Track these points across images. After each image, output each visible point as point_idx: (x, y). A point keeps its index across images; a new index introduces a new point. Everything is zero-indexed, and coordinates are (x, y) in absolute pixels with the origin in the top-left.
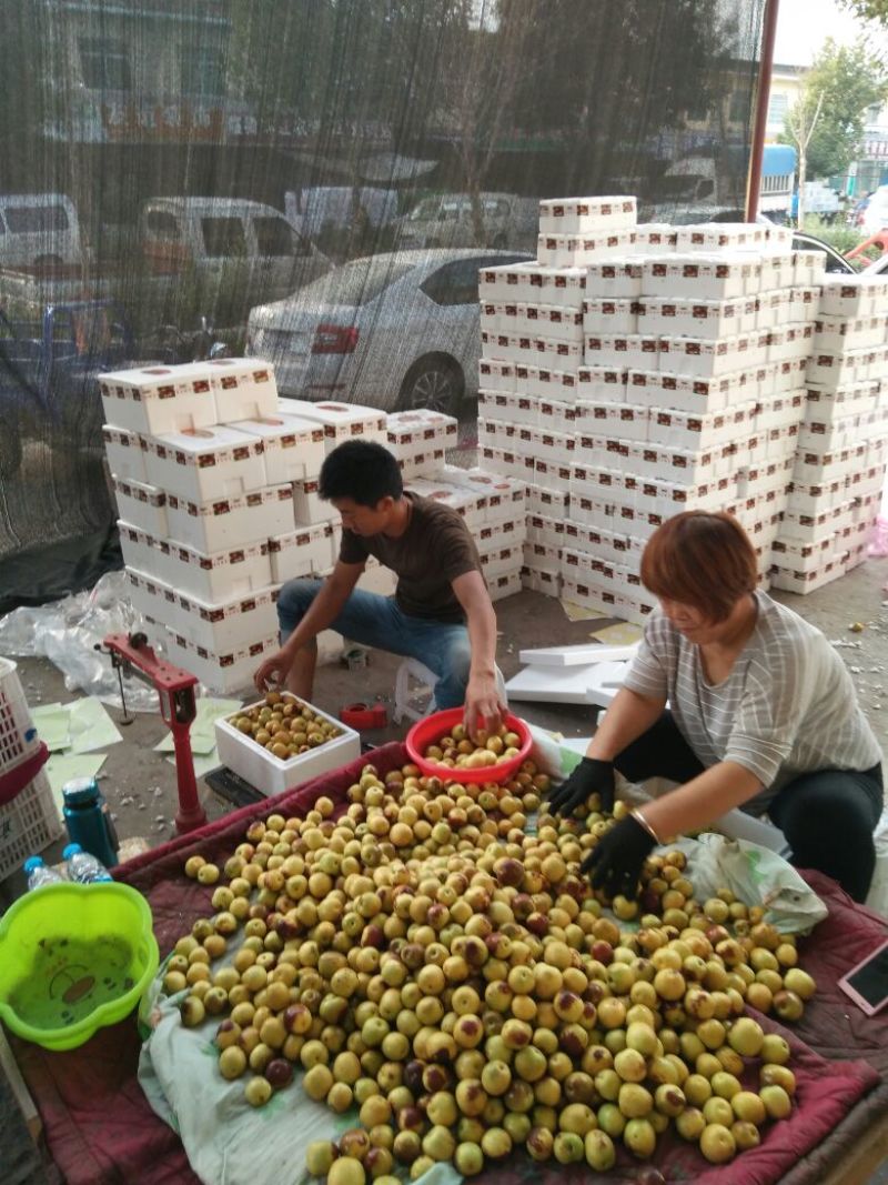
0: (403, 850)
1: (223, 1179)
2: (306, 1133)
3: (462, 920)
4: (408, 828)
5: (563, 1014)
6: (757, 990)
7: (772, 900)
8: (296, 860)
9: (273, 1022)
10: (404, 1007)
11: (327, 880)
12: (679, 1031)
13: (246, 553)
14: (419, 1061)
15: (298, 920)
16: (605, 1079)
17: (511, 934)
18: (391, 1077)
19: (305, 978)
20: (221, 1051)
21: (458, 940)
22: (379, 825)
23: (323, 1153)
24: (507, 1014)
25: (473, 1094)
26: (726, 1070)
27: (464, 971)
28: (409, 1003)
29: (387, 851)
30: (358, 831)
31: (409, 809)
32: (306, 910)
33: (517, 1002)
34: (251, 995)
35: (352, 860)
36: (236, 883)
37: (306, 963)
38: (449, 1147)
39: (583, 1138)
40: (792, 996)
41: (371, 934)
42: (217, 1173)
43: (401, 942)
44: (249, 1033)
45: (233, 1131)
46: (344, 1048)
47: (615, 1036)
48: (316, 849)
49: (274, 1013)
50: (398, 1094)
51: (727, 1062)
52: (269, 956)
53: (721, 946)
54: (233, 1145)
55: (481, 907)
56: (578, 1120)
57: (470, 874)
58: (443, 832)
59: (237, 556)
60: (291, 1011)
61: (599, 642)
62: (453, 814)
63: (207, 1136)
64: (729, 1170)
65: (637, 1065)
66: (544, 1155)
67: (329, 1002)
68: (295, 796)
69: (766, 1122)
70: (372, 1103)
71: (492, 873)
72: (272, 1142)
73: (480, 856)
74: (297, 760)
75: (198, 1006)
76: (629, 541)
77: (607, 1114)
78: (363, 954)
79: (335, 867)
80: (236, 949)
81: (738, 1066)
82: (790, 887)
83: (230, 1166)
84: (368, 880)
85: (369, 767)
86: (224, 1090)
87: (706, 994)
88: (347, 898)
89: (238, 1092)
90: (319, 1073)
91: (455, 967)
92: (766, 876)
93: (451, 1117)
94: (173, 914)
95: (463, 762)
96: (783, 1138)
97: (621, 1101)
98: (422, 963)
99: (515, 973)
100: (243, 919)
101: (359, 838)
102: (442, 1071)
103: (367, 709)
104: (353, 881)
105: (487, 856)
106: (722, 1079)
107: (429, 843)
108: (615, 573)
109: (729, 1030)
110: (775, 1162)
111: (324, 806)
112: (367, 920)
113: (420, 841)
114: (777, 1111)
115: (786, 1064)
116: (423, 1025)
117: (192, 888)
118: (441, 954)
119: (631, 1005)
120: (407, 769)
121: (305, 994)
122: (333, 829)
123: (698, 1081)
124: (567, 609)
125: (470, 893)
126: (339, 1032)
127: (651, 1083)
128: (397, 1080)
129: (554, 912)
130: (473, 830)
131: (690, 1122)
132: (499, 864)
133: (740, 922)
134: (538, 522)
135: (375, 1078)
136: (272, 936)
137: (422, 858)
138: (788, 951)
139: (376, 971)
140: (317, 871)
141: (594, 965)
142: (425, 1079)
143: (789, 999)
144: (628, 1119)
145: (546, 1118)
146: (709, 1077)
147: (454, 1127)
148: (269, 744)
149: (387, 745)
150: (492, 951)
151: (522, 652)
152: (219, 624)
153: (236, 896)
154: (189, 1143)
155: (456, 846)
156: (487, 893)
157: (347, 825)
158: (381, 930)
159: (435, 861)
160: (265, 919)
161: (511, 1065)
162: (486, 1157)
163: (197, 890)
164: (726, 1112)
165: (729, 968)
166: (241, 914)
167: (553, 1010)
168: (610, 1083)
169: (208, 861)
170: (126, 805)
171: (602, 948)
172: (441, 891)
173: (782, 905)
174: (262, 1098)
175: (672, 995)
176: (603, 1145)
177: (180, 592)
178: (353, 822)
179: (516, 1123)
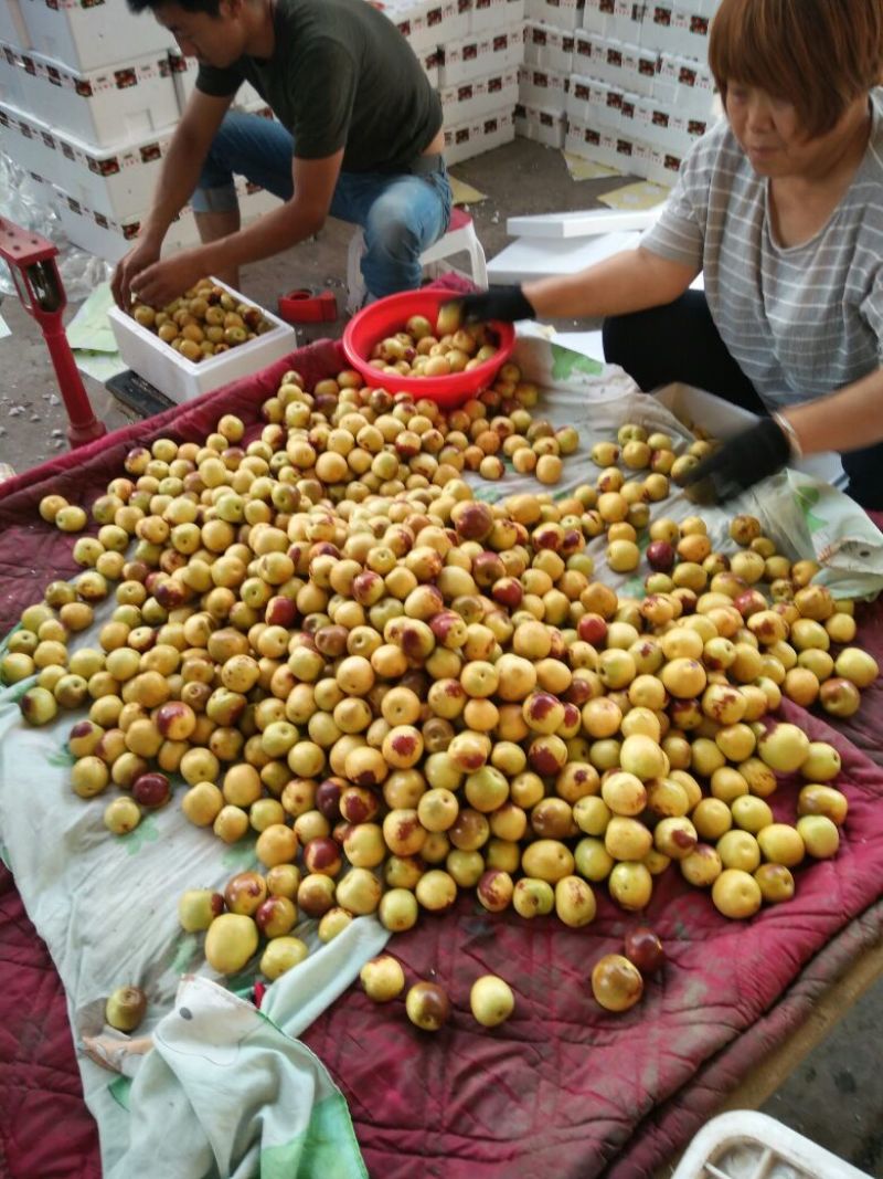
0: (332, 489)
1: (69, 935)
2: (182, 872)
3: (401, 593)
4: (340, 459)
5: (535, 724)
6: (801, 679)
7: (831, 555)
8: (185, 502)
9: (143, 725)
10: (318, 709)
11: (226, 531)
12: (691, 736)
13: (138, 73)
14: (335, 781)
15: (185, 585)
16: (587, 810)
17: (468, 613)
18: (299, 800)
19: (189, 664)
20: (76, 759)
21: (391, 624)
22: (301, 454)
23: (199, 908)
24: (458, 725)
25: (405, 830)
26: (752, 792)
27: (400, 665)
28: (326, 705)
29: (310, 491)
30: (274, 462)
31: (342, 433)
32: (195, 573)
33: (471, 710)
34: (118, 687)
35: (260, 504)
36: (106, 531)
37: (194, 643)
38: (372, 898)
39: (553, 885)
40: (845, 685)
41: (279, 609)
42: (63, 927)
43: (319, 618)
44: (111, 737)
45: (89, 866)
46: (240, 758)
47: (604, 749)
48: (214, 487)
49: (147, 711)
50: (309, 821)
51: (754, 781)
52: (144, 633)
53: (756, 620)
54: (87, 886)
55: (429, 577)
56: (548, 864)
57: (417, 527)
58: (386, 464)
59: (125, 78)
60: (167, 711)
61: (608, 207)
62: (402, 440)
63: (51, 873)
64: (752, 932)
65: (635, 797)
66: (500, 907)
67: (221, 699)
68: (189, 414)
69: (805, 865)
70: (274, 836)
71: (449, 523)
72: (138, 884)
73: (436, 497)
74: (212, 363)
75: (44, 701)
76: (660, 61)
77: (588, 853)
78: (266, 634)
79: (238, 512)
80: (105, 619)
81: (769, 785)
82: (859, 539)
83: (82, 916)
84: (279, 533)
85: (291, 374)
86: (80, 812)
87: (732, 692)
88: (252, 555)
89: (97, 815)
90: (202, 795)
91: (388, 662)
92: (825, 523)
93: (377, 856)
94: (23, 571)
95: (420, 366)
96: (828, 893)
97: (609, 839)
98: (345, 653)
99: (471, 672)
100: (115, 580)
101: (274, 473)
102: (365, 799)
103: (313, 296)
104: (260, 533)
105: (445, 496)
106: (750, 806)
107: (368, 478)
108: (636, 111)
109: (763, 738)
110: (818, 928)
111: (229, 428)
112: (274, 588)
113: (358, 477)
114: (821, 849)
115: (834, 782)
116: (344, 734)
117: (52, 536)
118: (370, 641)
119: (627, 708)
120: (344, 377)
121: (187, 688)
122: (240, 458)
123: (714, 809)
124: (570, 164)
125: (415, 556)
126: (234, 735)
127: (650, 817)
128: (307, 803)
129: (529, 574)
130: (427, 460)
131: (699, 866)
132: (459, 510)
133: (780, 584)
134: (539, 37)
135: (278, 798)
136: (151, 604)
137: (359, 499)
138: (844, 623)
139: (283, 658)
140: (214, 517)
141: (581, 648)
142: (343, 808)
143: (842, 688)
144: (616, 862)
145: (504, 858)
146: (729, 802)
147: (380, 869)
148: (175, 342)
149: (315, 344)
150: (441, 640)
151: (511, 221)
152: (113, 178)
153: (107, 549)
154: (25, 886)
155: (404, 482)
156: (438, 556)
157: (260, 454)
158: (294, 601)
159: (374, 503)
160: (143, 581)
161: (459, 792)
162: (422, 910)
163: (57, 539)
164: (751, 854)
165: (763, 649)
166: (114, 574)
167: (521, 716)
168: (593, 816)
169: (71, 502)
170: (16, 415)
171: (593, 624)
172: (372, 553)
173: (843, 562)
174: (125, 826)
175: (688, 691)
176: (580, 900)
177: (59, 133)
178: (268, 449)
179: (465, 865)
